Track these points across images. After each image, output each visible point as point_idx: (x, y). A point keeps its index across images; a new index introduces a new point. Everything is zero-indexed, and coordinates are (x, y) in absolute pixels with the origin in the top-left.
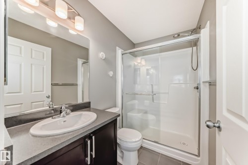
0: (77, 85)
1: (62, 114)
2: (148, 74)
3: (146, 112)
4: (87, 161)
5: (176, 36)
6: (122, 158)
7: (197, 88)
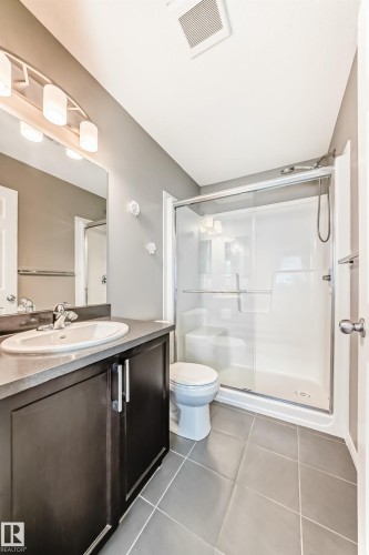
0: (73, 275)
1: (56, 323)
2: (228, 255)
3: (224, 334)
4: (117, 406)
5: (287, 170)
6: (177, 423)
7: (328, 278)
